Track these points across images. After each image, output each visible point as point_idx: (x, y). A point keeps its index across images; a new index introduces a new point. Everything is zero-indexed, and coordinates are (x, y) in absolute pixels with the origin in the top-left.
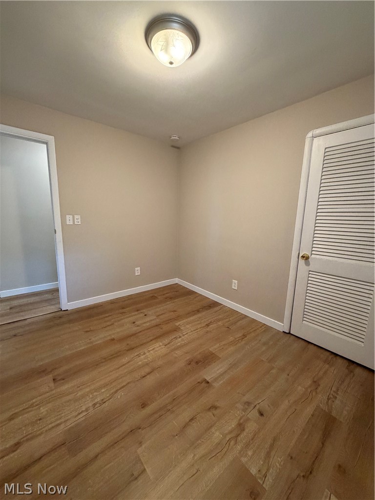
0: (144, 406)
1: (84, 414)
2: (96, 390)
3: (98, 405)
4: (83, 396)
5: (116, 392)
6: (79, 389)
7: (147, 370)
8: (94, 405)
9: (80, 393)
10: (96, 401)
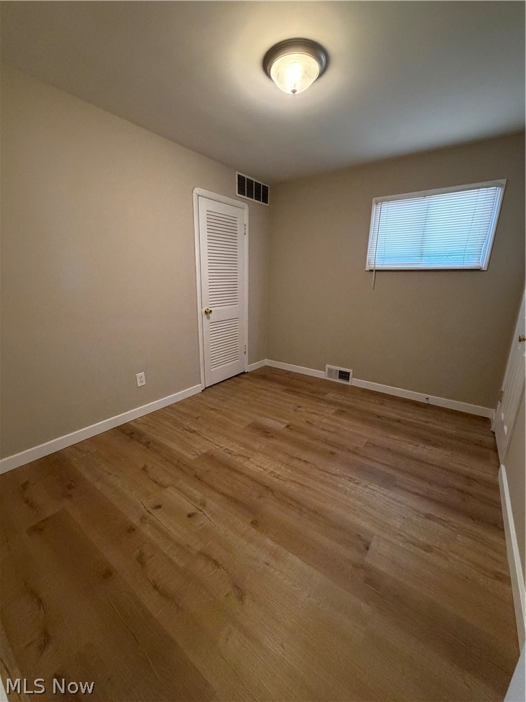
0: (333, 453)
1: (370, 486)
2: (346, 493)
3: (356, 481)
4: (359, 499)
5: (334, 475)
6: (356, 508)
7: (295, 463)
8: (357, 484)
9: (360, 503)
10: (354, 485)
